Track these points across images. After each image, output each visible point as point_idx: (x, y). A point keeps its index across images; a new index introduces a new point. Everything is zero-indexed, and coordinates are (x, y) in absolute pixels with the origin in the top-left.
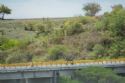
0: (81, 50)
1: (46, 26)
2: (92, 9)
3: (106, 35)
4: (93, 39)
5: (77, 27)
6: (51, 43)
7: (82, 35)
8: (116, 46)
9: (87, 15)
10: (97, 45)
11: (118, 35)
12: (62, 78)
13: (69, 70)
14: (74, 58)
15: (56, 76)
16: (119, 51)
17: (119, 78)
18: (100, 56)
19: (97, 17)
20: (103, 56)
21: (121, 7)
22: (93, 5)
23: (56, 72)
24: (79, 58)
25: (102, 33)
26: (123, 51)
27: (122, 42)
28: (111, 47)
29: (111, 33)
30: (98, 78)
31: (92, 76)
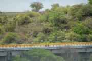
0: (28, 36)
1: (2, 18)
2: (37, 6)
3: (47, 26)
4: (37, 29)
5: (25, 19)
6: (6, 31)
7: (29, 25)
8: (54, 34)
9: (33, 10)
10: (40, 33)
11: (55, 25)
12: (14, 57)
13: (19, 51)
14: (23, 42)
15: (9, 55)
16: (56, 38)
17: (55, 57)
18: (42, 41)
19: (40, 13)
20: (44, 41)
21: (58, 5)
22: (38, 3)
23: (10, 52)
24: (27, 42)
25: (44, 24)
26: (59, 37)
27: (58, 31)
28: (50, 35)
29: (50, 24)
30: (41, 57)
31: (36, 55)
